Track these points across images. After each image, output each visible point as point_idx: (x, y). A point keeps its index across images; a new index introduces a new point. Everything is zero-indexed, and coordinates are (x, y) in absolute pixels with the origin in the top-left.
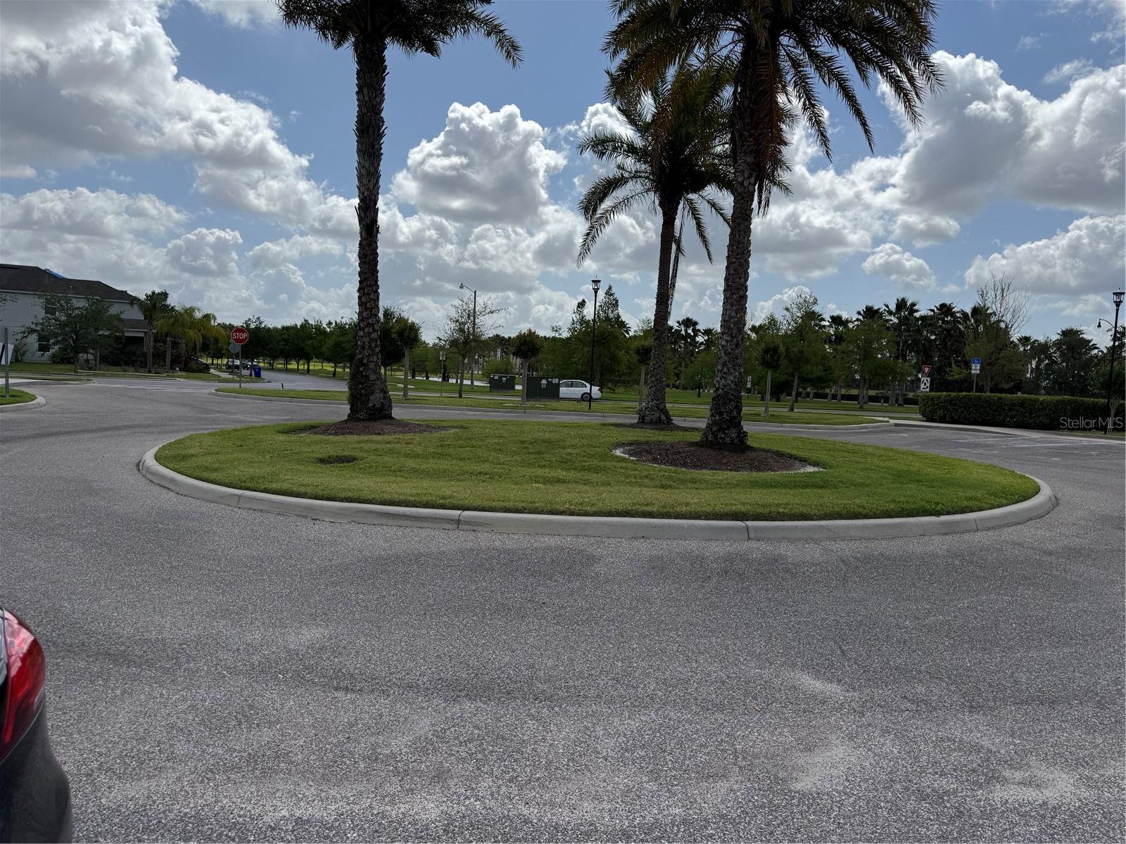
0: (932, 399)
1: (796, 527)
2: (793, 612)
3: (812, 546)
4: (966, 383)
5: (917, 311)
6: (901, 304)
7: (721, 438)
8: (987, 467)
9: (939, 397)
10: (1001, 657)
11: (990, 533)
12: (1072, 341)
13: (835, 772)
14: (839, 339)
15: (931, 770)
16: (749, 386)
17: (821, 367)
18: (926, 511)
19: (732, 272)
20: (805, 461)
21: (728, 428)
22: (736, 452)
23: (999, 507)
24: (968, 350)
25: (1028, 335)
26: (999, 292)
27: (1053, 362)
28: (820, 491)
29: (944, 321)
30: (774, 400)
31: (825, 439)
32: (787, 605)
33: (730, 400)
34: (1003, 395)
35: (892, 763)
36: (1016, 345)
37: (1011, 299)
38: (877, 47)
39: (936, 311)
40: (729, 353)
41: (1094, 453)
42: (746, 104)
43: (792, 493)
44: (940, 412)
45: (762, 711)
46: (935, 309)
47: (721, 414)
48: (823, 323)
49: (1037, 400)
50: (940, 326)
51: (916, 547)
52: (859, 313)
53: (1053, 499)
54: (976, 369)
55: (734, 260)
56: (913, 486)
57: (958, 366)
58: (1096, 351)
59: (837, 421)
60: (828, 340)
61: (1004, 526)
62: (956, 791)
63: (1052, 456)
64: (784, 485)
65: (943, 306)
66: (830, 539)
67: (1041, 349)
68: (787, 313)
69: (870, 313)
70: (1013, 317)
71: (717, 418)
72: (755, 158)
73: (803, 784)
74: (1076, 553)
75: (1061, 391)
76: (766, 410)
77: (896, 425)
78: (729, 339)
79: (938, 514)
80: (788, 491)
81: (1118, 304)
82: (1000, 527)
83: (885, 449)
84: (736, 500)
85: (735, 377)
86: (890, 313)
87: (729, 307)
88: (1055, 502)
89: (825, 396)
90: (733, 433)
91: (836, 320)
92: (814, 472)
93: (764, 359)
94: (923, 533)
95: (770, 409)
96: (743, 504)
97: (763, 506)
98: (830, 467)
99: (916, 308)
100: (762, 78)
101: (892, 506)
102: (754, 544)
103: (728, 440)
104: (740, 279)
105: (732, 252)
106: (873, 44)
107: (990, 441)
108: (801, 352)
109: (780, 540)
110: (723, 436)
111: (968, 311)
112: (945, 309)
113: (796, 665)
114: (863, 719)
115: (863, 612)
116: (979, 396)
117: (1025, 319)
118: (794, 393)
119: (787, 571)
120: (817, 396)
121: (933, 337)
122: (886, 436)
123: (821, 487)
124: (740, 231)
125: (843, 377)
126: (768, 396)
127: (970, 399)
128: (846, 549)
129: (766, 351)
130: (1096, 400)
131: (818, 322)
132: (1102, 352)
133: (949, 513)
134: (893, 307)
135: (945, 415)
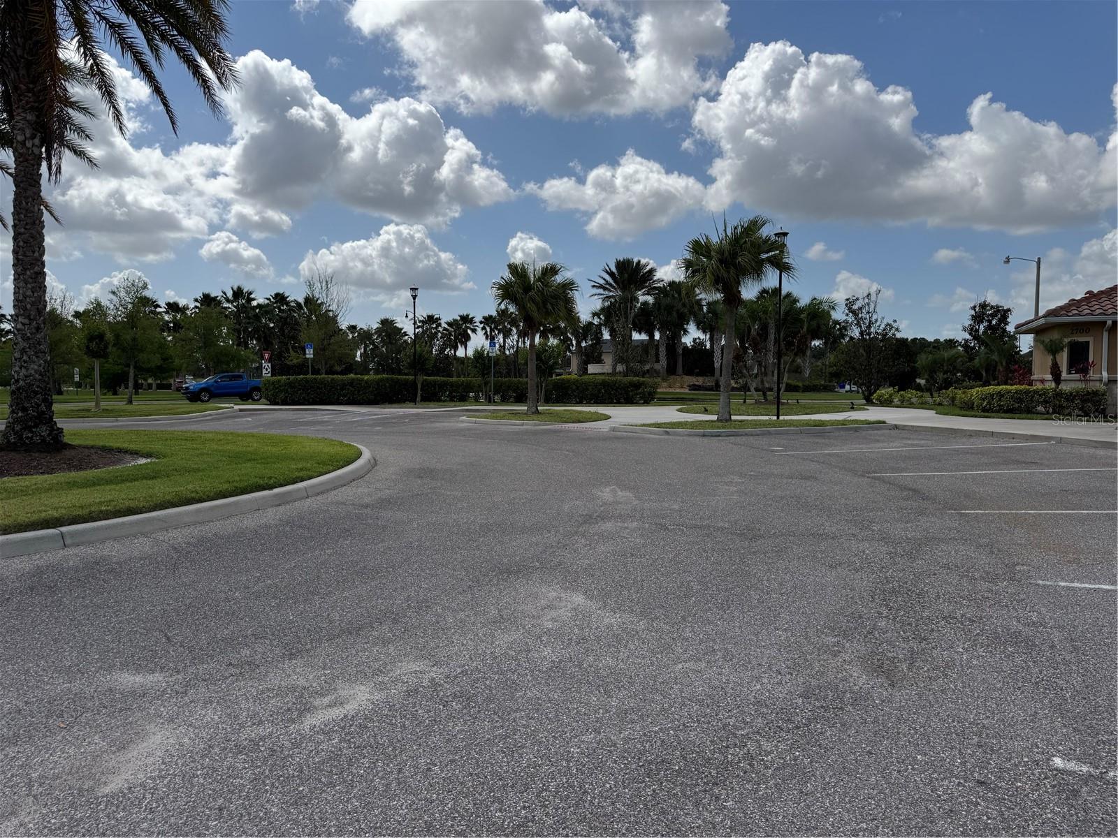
0: (273, 383)
1: (123, 524)
2: (115, 613)
3: (141, 540)
4: (302, 368)
5: (254, 299)
6: (238, 293)
7: (27, 438)
8: (319, 441)
9: (279, 381)
10: (319, 604)
11: (319, 498)
12: (388, 329)
13: (150, 761)
14: (177, 326)
15: (249, 724)
16: (77, 378)
17: (158, 356)
18: (259, 486)
19: (21, 244)
20: (137, 454)
21: (36, 426)
22: (49, 452)
23: (326, 473)
24: (303, 336)
25: (354, 324)
26: (324, 284)
27: (376, 347)
28: (150, 482)
29: (280, 310)
30: (111, 393)
31: (163, 429)
32: (108, 607)
33: (36, 393)
34: (335, 376)
35: (212, 730)
36: (345, 332)
37: (334, 290)
38: (171, 24)
39: (272, 300)
40: (29, 338)
41: (406, 420)
42: (19, 52)
43: (117, 488)
44: (282, 395)
45: (70, 727)
46: (271, 298)
47: (24, 410)
48: (159, 310)
49: (363, 380)
50: (277, 314)
51: (249, 522)
52: (196, 300)
53: (372, 461)
54: (310, 353)
55: (23, 230)
56: (249, 465)
57: (295, 352)
58: (406, 337)
59: (179, 410)
60: (165, 327)
61: (331, 490)
62: (270, 734)
63: (376, 426)
64: (109, 482)
65: (277, 295)
66: (161, 529)
67: (365, 336)
68: (114, 297)
69: (207, 300)
70: (338, 307)
71: (20, 414)
72: (37, 117)
73: (113, 785)
74: (385, 503)
75: (384, 371)
76: (97, 405)
77: (241, 410)
78: (27, 321)
79: (271, 487)
80: (113, 486)
81: (414, 297)
82: (328, 491)
83: (225, 434)
84: (46, 506)
85: (40, 366)
86: (228, 300)
87: (21, 284)
88: (374, 463)
89: (168, 387)
90: (44, 431)
91: (173, 307)
92: (145, 464)
93: (88, 347)
94: (258, 507)
95: (102, 404)
96: (56, 509)
97: (82, 507)
98: (165, 457)
99: (252, 296)
100: (36, 27)
101: (226, 486)
102: (71, 551)
103: (37, 439)
104: (34, 252)
105: (20, 221)
106: (166, 20)
107: (326, 418)
108: (134, 339)
109: (102, 541)
110: (30, 435)
111: (301, 300)
112: (279, 298)
113: (115, 665)
114: (186, 698)
115: (193, 593)
116: (315, 379)
117: (348, 308)
118: (131, 384)
119: (111, 571)
120: (160, 387)
121: (272, 325)
122: (230, 421)
123: (153, 478)
124: (27, 198)
125: (185, 365)
126: (98, 387)
127: (307, 381)
128: (178, 537)
129: (91, 338)
130: (407, 377)
131: (153, 309)
132: (411, 338)
133: (281, 485)
134: (230, 295)
135: (286, 397)
